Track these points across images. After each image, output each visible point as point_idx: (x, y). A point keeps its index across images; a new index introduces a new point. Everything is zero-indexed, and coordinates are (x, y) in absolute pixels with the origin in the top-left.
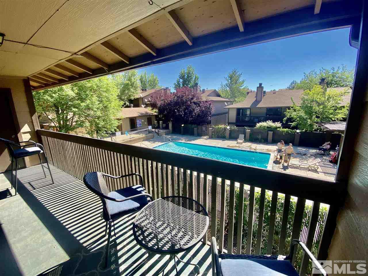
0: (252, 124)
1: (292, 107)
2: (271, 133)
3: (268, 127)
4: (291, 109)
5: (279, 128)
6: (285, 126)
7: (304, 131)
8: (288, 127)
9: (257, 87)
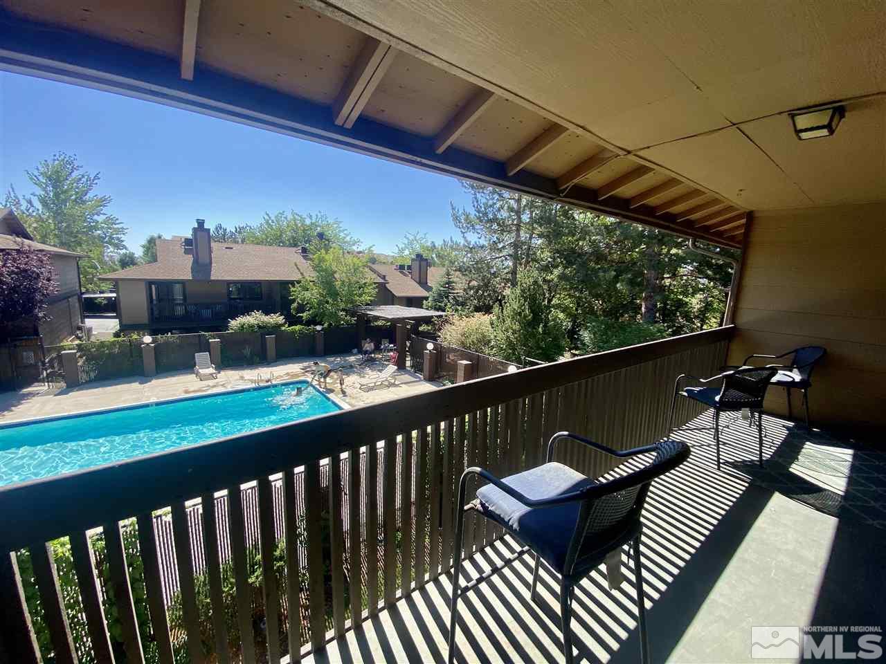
0: (218, 324)
1: (299, 282)
2: (270, 338)
3: (259, 327)
4: (297, 285)
5: (283, 325)
6: (292, 320)
7: (326, 325)
8: (298, 321)
9: (194, 229)
